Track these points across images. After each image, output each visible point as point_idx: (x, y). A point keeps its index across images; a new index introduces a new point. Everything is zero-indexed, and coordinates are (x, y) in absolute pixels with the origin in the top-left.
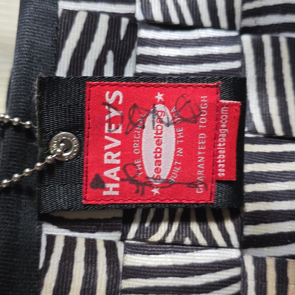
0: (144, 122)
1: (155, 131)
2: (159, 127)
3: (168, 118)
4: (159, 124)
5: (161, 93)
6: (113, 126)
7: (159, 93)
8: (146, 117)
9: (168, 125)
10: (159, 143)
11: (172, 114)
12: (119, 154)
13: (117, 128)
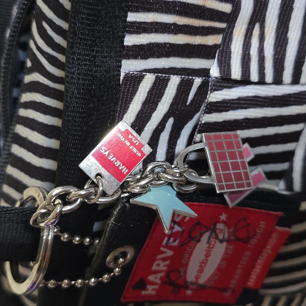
0: (201, 237)
1: (207, 245)
2: (213, 243)
3: (224, 236)
4: (214, 239)
5: (225, 214)
6: (172, 239)
7: (224, 214)
8: (204, 233)
9: (221, 241)
10: (207, 256)
11: (229, 232)
12: (168, 262)
13: (174, 241)
